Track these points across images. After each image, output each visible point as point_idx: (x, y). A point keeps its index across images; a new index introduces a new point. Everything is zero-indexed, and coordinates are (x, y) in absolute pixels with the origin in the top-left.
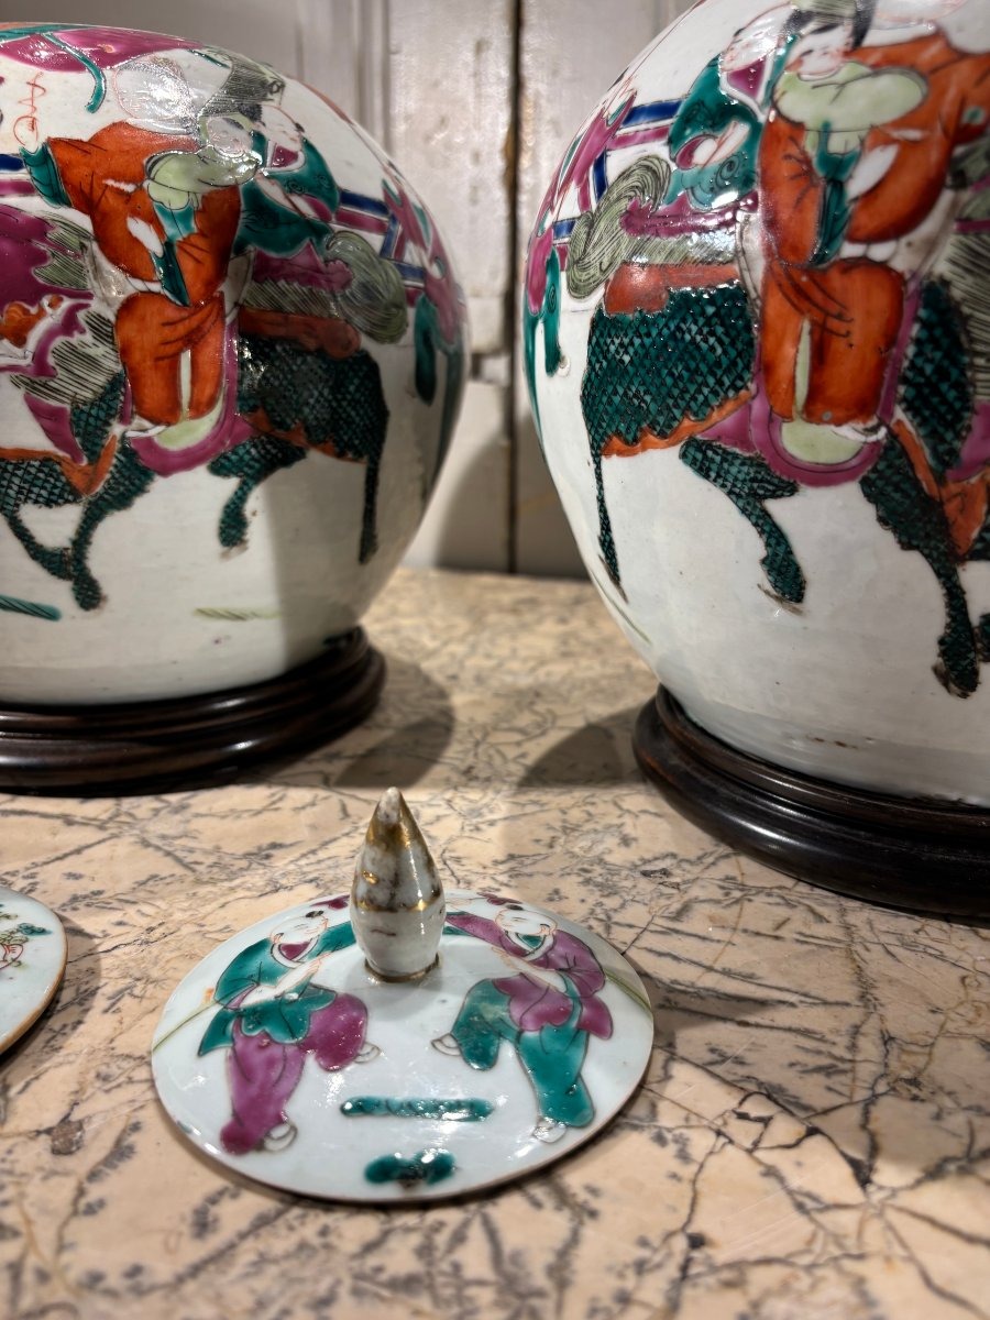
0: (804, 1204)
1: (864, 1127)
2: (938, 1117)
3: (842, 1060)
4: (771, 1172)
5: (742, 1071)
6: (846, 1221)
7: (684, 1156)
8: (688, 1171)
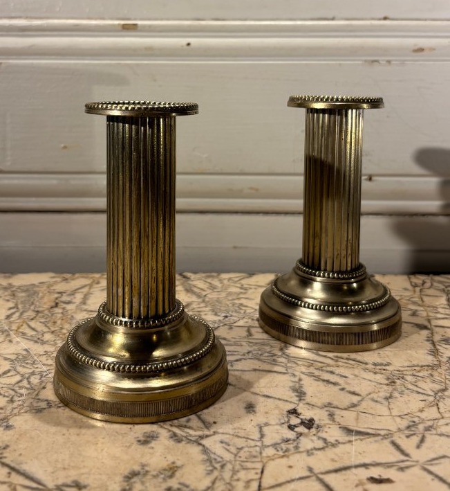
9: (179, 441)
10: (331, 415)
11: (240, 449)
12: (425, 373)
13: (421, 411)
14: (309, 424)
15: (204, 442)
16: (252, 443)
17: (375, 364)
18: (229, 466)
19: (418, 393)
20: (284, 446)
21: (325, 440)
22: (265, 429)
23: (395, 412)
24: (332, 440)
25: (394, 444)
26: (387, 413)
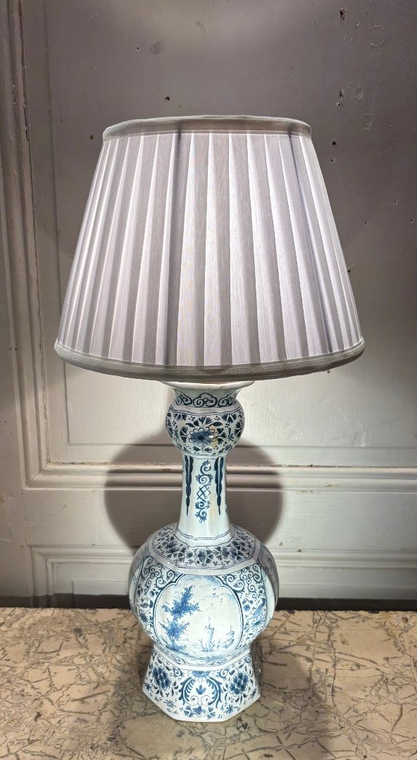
9: (193, 735)
10: (255, 721)
11: (217, 740)
12: (301, 695)
13: (293, 719)
14: (245, 726)
15: (203, 736)
16: (222, 737)
17: (280, 689)
18: (212, 749)
19: (295, 707)
20: (234, 738)
21: (251, 735)
22: (227, 729)
23: (282, 720)
24: (253, 735)
25: (278, 737)
26: (278, 720)
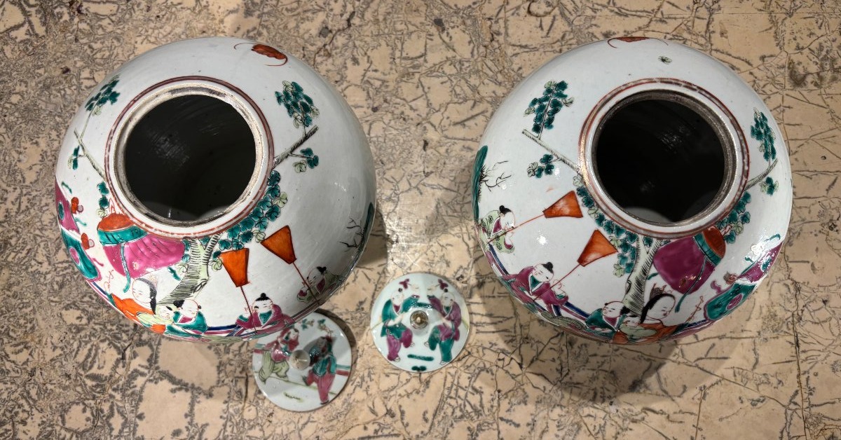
0: (514, 377)
1: (520, 354)
2: (532, 346)
3: (514, 336)
4: (507, 372)
5: (496, 347)
6: (519, 378)
7: (492, 374)
8: (494, 377)
